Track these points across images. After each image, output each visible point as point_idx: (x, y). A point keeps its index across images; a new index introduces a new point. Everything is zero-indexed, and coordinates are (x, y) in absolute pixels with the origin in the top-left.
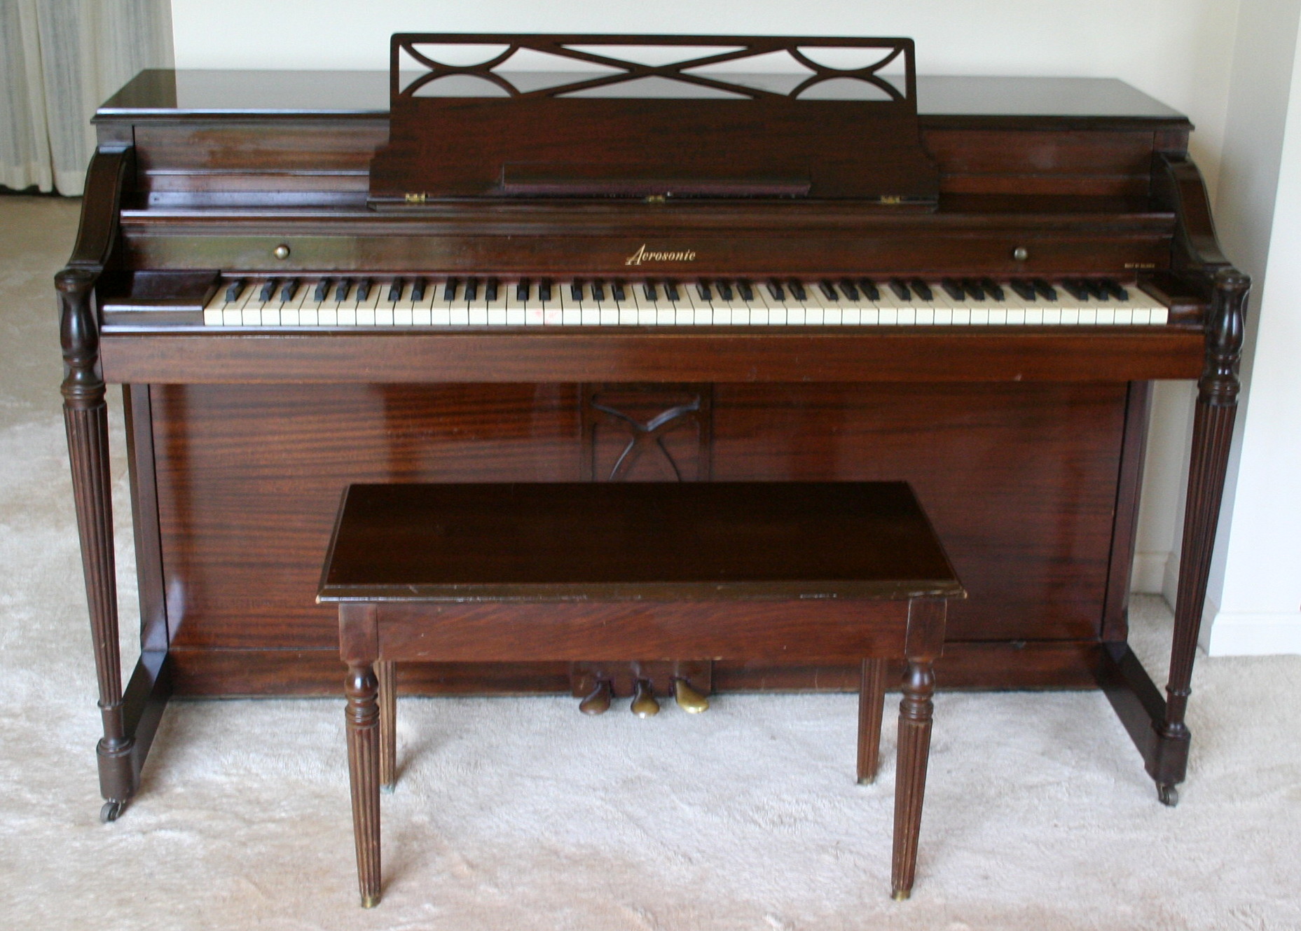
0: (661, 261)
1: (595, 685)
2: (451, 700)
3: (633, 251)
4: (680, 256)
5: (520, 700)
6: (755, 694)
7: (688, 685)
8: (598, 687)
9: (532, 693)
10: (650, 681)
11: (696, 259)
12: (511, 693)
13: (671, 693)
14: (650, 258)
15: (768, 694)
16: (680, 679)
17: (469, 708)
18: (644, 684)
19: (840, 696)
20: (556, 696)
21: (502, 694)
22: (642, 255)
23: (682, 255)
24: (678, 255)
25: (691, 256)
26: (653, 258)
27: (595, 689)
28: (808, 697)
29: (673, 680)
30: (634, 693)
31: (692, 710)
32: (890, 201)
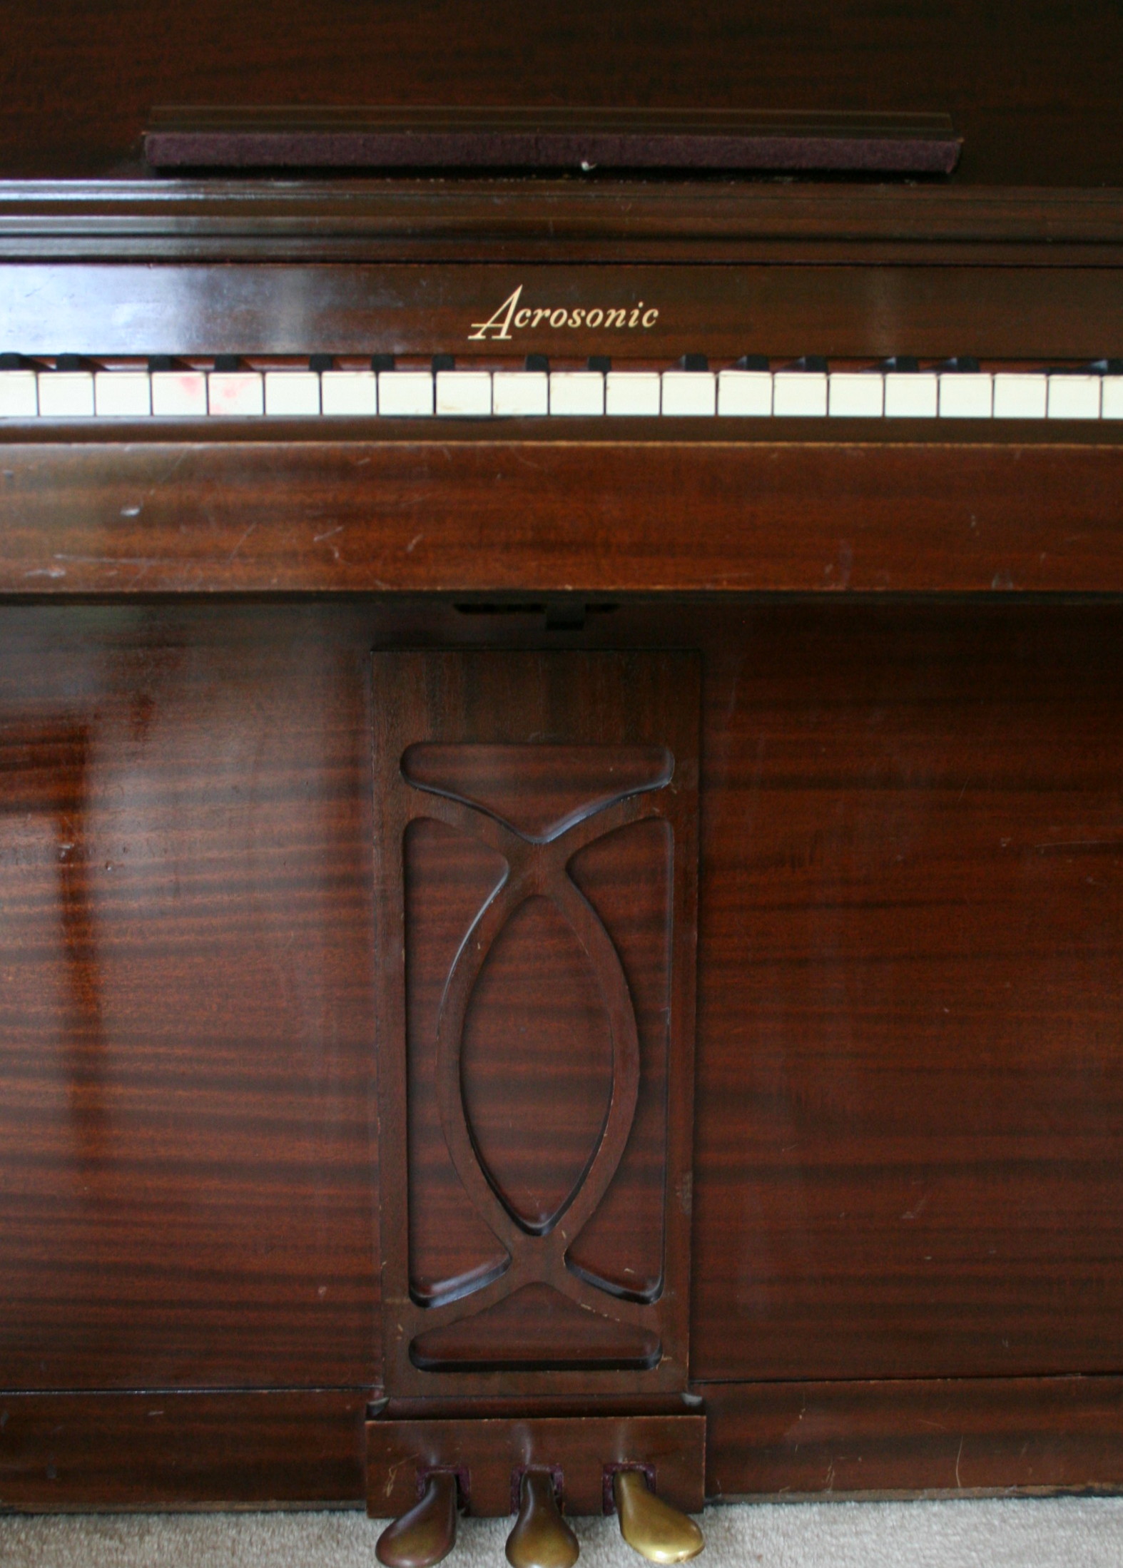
0: (568, 329)
1: (421, 1488)
2: (79, 1522)
3: (489, 304)
4: (617, 317)
5: (245, 1519)
6: (812, 1502)
7: (650, 1487)
8: (428, 1488)
9: (273, 1504)
10: (558, 1474)
11: (660, 327)
12: (223, 1505)
13: (608, 1505)
14: (534, 324)
15: (841, 1501)
16: (629, 1470)
17: (115, 1543)
18: (541, 1483)
19: (1014, 1505)
20: (332, 1511)
21: (203, 1505)
22: (511, 314)
23: (623, 313)
24: (613, 313)
25: (645, 317)
26: (545, 320)
27: (423, 1496)
28: (936, 1507)
29: (612, 1471)
30: (521, 1508)
31: (660, 1554)
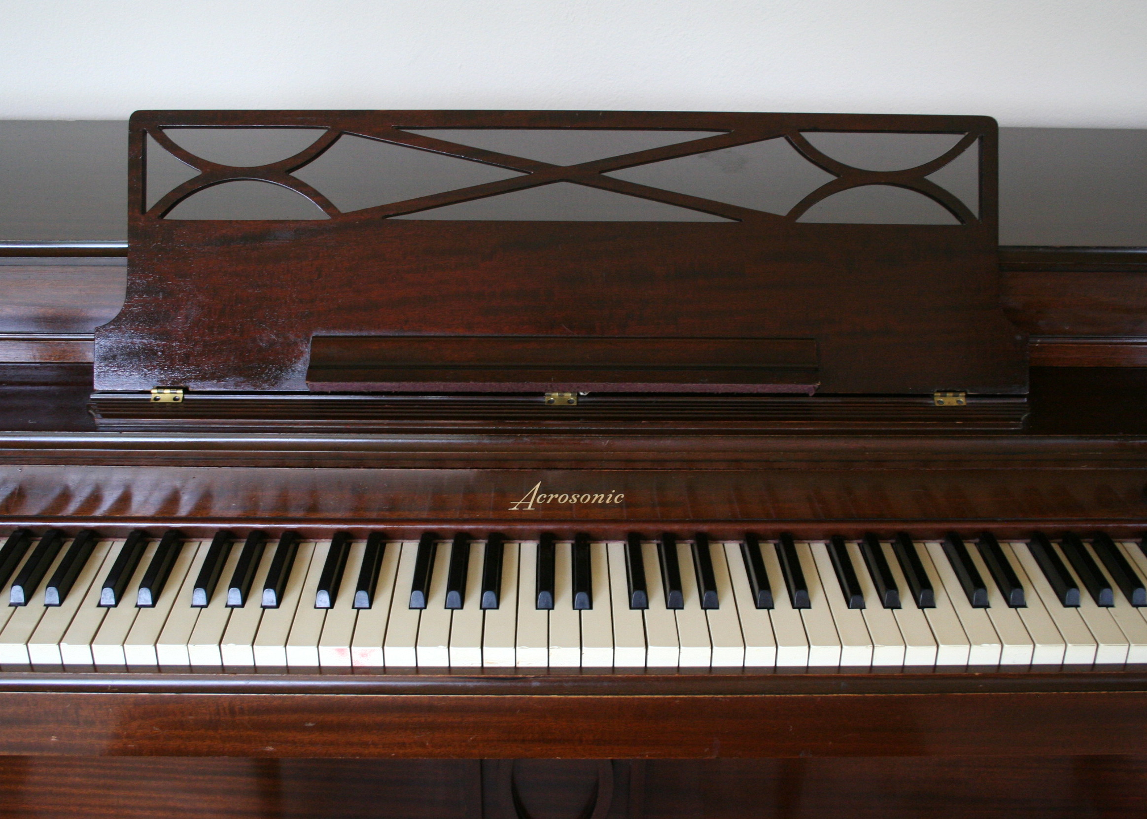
0: (569, 506)
3: (522, 492)
4: (599, 498)
11: (625, 504)
14: (549, 502)
22: (535, 497)
23: (603, 496)
24: (597, 496)
25: (616, 498)
26: (555, 500)
32: (949, 400)
